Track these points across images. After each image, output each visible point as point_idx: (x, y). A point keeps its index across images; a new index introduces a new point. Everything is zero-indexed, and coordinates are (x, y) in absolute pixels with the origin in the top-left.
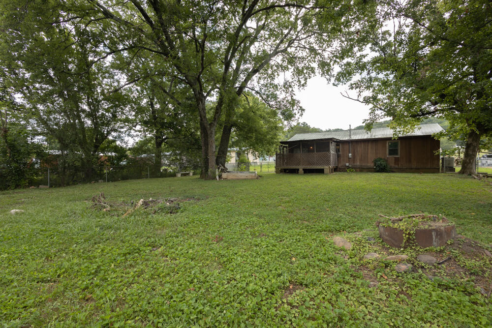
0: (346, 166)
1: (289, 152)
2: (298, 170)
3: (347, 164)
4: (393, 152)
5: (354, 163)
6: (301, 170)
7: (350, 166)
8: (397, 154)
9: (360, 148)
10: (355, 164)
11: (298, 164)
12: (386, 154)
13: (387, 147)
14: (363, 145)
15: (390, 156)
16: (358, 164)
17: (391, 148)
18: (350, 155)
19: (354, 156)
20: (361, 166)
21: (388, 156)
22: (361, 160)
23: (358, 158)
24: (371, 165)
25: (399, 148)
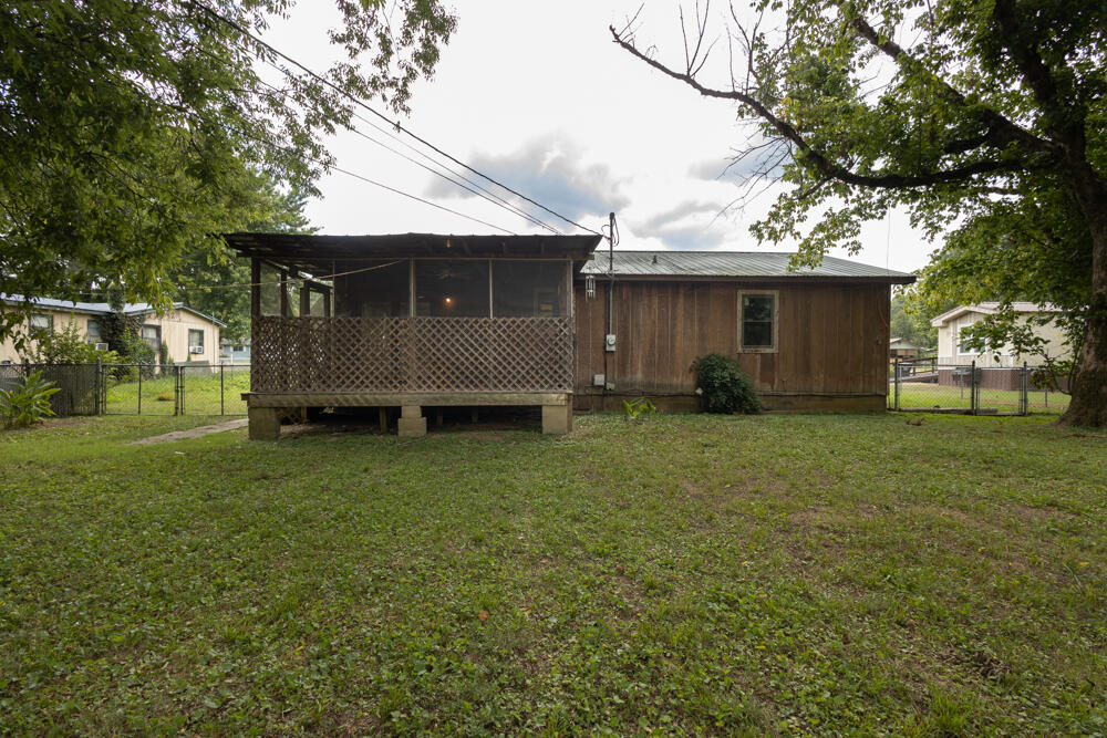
0: (593, 386)
1: (337, 311)
2: (394, 413)
3: (599, 379)
4: (757, 333)
5: (623, 372)
6: (412, 417)
7: (611, 386)
8: (769, 343)
9: (647, 314)
10: (628, 378)
11: (396, 378)
12: (733, 341)
13: (740, 314)
14: (656, 301)
15: (748, 350)
16: (639, 376)
17: (750, 320)
18: (611, 338)
19: (623, 343)
20: (650, 385)
21: (740, 349)
22: (649, 364)
23: (639, 355)
24: (684, 381)
25: (776, 318)
